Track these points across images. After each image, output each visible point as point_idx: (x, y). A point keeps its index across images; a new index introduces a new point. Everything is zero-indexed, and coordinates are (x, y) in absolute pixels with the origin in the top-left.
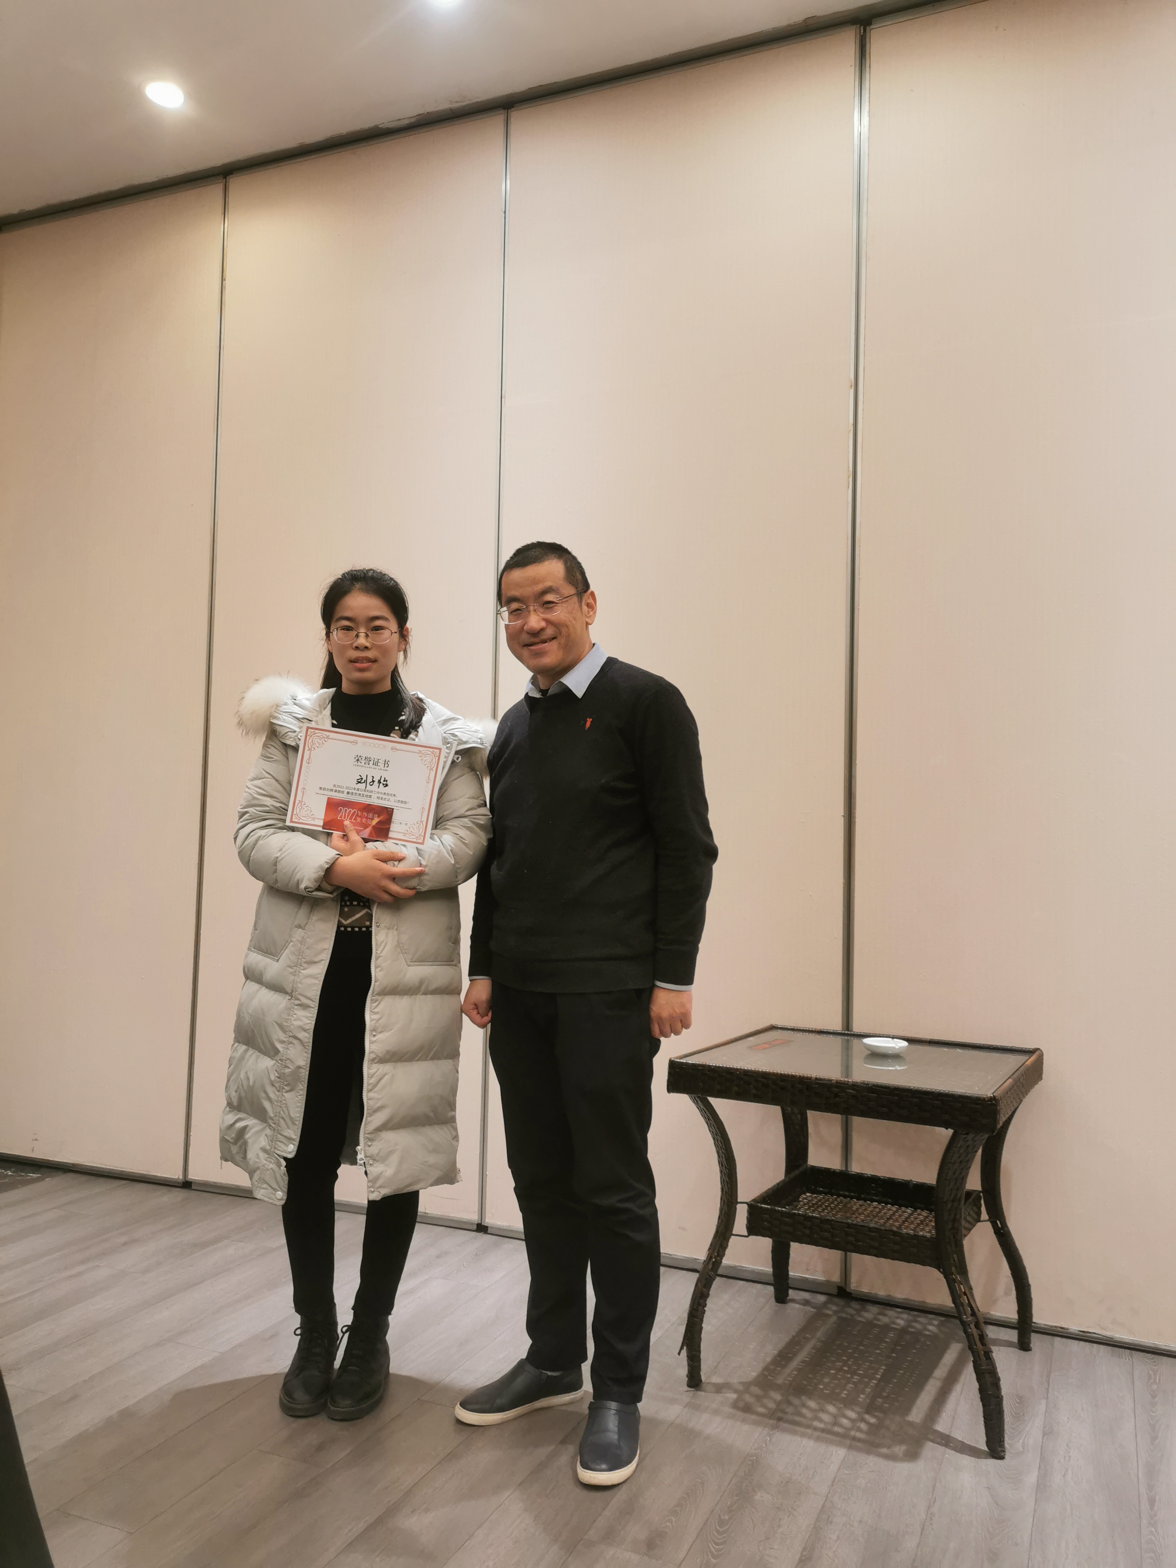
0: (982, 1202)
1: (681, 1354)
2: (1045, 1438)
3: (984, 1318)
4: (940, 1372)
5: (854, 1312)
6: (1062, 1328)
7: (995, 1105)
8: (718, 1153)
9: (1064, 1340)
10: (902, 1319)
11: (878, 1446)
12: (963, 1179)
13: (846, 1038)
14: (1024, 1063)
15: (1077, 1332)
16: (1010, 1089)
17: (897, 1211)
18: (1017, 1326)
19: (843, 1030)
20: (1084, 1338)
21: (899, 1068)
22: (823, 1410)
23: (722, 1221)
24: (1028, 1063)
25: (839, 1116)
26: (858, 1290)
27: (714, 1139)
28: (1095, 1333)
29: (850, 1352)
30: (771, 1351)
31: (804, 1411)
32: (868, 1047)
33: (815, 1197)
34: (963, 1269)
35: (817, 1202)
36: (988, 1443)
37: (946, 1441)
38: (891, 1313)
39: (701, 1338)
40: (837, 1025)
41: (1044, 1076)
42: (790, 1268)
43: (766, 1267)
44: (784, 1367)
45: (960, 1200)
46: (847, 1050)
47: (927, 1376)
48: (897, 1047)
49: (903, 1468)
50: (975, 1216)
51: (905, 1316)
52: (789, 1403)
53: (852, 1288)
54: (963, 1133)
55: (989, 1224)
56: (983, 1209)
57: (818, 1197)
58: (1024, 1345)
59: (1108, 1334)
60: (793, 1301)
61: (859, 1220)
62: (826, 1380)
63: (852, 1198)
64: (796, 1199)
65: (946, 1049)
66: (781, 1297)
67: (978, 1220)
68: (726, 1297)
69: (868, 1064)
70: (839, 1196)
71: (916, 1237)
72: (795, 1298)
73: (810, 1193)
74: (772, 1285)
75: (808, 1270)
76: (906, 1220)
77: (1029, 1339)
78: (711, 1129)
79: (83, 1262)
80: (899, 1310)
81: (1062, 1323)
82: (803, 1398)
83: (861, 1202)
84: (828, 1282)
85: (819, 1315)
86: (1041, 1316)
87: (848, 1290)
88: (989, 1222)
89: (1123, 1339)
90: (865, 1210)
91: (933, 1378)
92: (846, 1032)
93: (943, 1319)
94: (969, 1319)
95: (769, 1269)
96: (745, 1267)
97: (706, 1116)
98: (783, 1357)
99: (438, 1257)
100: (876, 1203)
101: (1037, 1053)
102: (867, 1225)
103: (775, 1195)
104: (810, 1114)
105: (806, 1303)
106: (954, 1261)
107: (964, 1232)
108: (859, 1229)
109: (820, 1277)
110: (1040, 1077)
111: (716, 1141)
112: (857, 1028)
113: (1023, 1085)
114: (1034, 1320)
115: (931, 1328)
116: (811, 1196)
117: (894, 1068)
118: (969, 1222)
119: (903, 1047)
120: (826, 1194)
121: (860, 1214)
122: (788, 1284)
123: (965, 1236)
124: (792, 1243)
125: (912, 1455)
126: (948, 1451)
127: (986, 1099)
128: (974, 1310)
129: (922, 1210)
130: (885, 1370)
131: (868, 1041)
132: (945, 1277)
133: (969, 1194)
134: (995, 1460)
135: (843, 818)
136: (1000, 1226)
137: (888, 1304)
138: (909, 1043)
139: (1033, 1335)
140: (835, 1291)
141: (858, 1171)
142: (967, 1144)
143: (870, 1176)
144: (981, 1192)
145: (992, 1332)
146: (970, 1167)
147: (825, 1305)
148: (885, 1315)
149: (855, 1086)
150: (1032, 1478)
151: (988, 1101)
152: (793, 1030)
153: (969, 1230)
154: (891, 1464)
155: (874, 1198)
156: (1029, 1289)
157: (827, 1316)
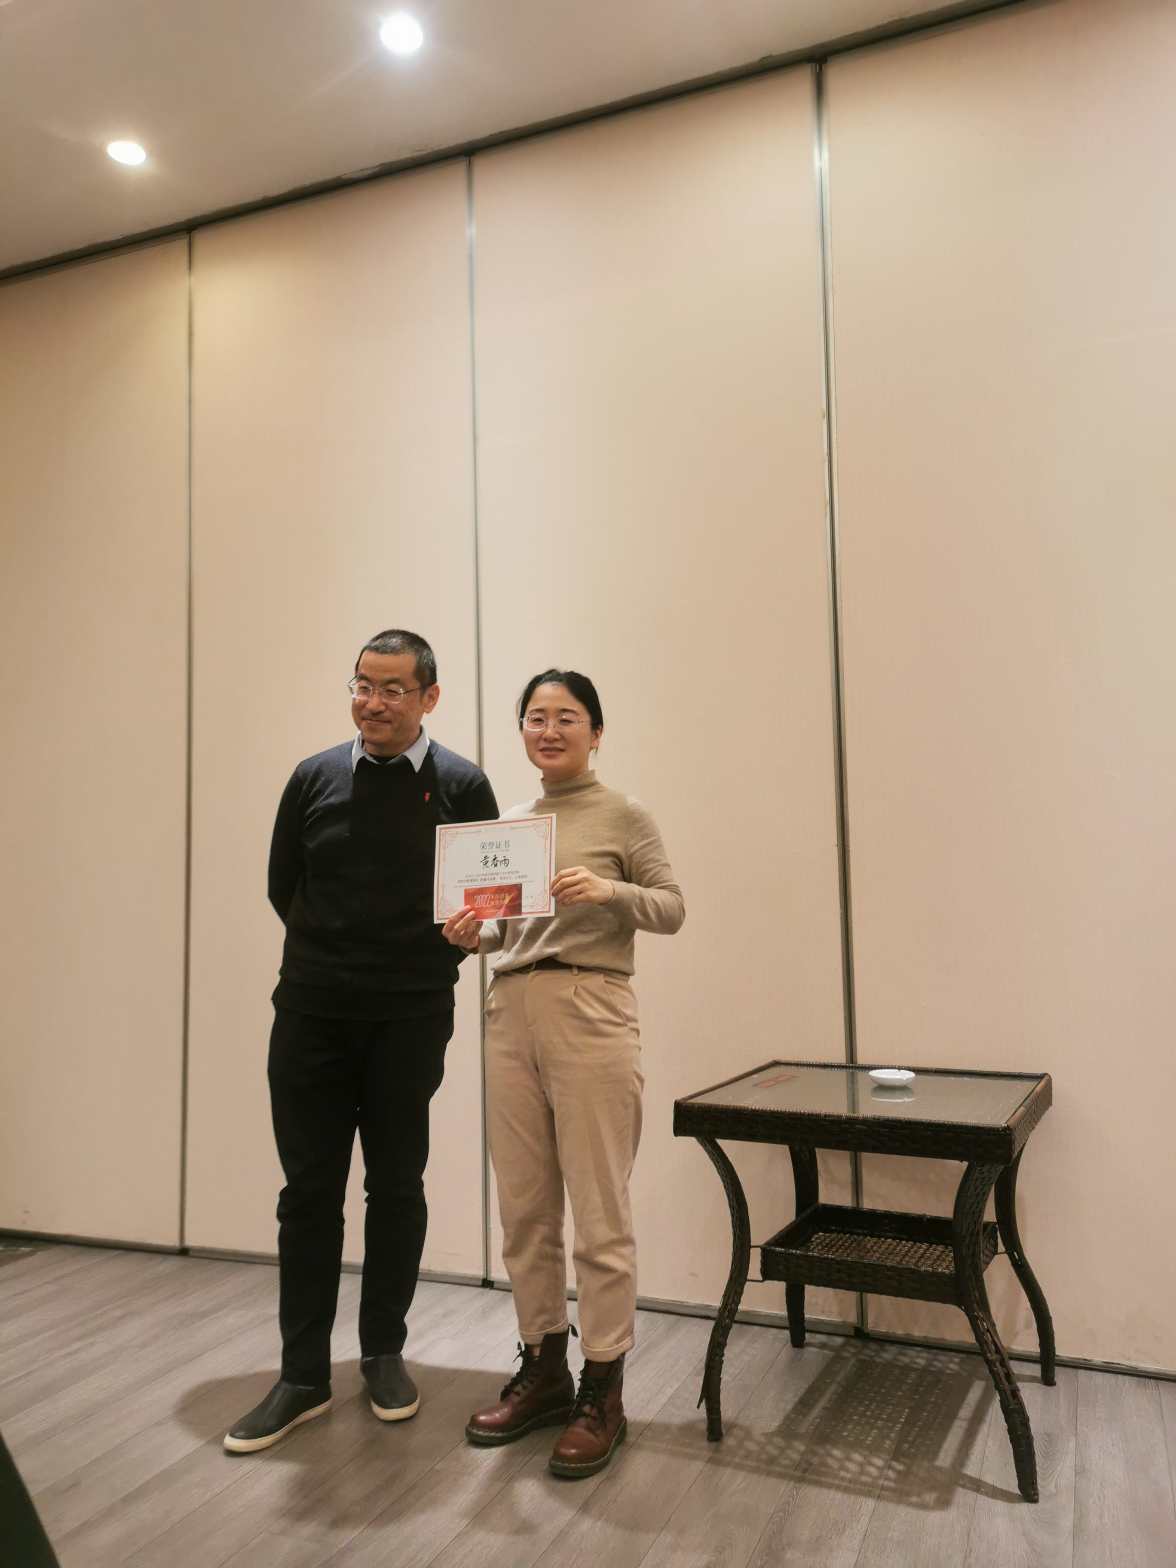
0: (998, 1234)
1: (700, 1408)
2: (1078, 1477)
3: (1009, 1353)
4: (966, 1411)
5: (873, 1354)
6: (1085, 1360)
7: (1010, 1135)
8: (728, 1196)
9: (1088, 1372)
10: (922, 1358)
11: (908, 1495)
12: (981, 1212)
13: (851, 1071)
14: (1034, 1089)
15: (1102, 1364)
16: (1023, 1117)
17: (912, 1247)
18: (1040, 1360)
19: (847, 1063)
20: (1108, 1369)
21: (907, 1100)
22: (849, 1459)
23: (736, 1266)
24: (1038, 1089)
25: (847, 1153)
26: (876, 1330)
27: (723, 1181)
28: (1118, 1364)
29: (872, 1396)
30: (791, 1399)
31: (830, 1461)
32: (874, 1080)
33: (828, 1236)
34: (984, 1305)
35: (830, 1241)
36: (1020, 1487)
37: (977, 1486)
38: (911, 1352)
39: (720, 1390)
40: (841, 1058)
41: (1053, 1102)
42: (805, 1311)
43: (781, 1311)
44: (805, 1415)
45: (978, 1234)
46: (852, 1083)
47: (952, 1416)
48: (904, 1079)
49: (935, 1517)
50: (992, 1249)
51: (925, 1355)
52: (814, 1453)
53: (869, 1329)
54: (978, 1165)
55: (1006, 1256)
56: (1000, 1241)
57: (831, 1236)
58: (1048, 1380)
59: (1133, 1364)
60: (810, 1344)
61: (874, 1258)
62: (850, 1427)
63: (865, 1235)
64: (809, 1240)
65: (953, 1078)
66: (798, 1342)
67: (995, 1252)
68: (742, 1343)
69: (877, 1097)
70: (852, 1234)
71: (934, 1274)
72: (812, 1341)
73: (822, 1232)
74: (788, 1329)
75: (823, 1312)
76: (922, 1256)
77: (1053, 1373)
78: (720, 1171)
79: (79, 1339)
80: (919, 1349)
81: (1085, 1355)
82: (828, 1447)
83: (875, 1239)
84: (844, 1324)
85: (837, 1358)
86: (1063, 1349)
87: (865, 1331)
88: (1006, 1254)
89: (1148, 1368)
90: (880, 1247)
91: (959, 1418)
92: (851, 1065)
93: (964, 1356)
94: (994, 1357)
95: (784, 1313)
96: (760, 1312)
97: (714, 1158)
98: (804, 1404)
99: (444, 1316)
100: (891, 1240)
101: (1046, 1078)
102: (883, 1263)
103: (787, 1237)
104: (818, 1151)
105: (823, 1346)
106: (975, 1297)
107: (983, 1266)
108: (876, 1269)
109: (836, 1318)
110: (1050, 1103)
111: (726, 1183)
112: (861, 1060)
113: (1034, 1112)
114: (1057, 1353)
115: (951, 1366)
116: (823, 1235)
117: (902, 1101)
118: (987, 1256)
119: (911, 1079)
120: (839, 1233)
121: (875, 1252)
122: (804, 1327)
123: (984, 1270)
124: (806, 1286)
125: (944, 1503)
126: (980, 1496)
127: (1001, 1129)
128: (998, 1346)
129: (938, 1245)
130: (908, 1412)
131: (874, 1073)
132: (967, 1314)
133: (987, 1225)
134: (1029, 1505)
135: (837, 847)
136: (1017, 1257)
137: (907, 1343)
138: (916, 1074)
139: (1056, 1368)
140: (852, 1332)
141: (870, 1207)
142: (983, 1176)
143: (882, 1212)
144: (997, 1223)
145: (1016, 1367)
146: (986, 1200)
147: (843, 1347)
148: (905, 1355)
149: (865, 1121)
150: (1067, 1521)
151: (1002, 1131)
152: (797, 1065)
153: (987, 1263)
154: (922, 1513)
155: (889, 1234)
156: (1051, 1321)
157: (846, 1359)
